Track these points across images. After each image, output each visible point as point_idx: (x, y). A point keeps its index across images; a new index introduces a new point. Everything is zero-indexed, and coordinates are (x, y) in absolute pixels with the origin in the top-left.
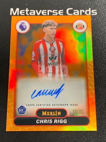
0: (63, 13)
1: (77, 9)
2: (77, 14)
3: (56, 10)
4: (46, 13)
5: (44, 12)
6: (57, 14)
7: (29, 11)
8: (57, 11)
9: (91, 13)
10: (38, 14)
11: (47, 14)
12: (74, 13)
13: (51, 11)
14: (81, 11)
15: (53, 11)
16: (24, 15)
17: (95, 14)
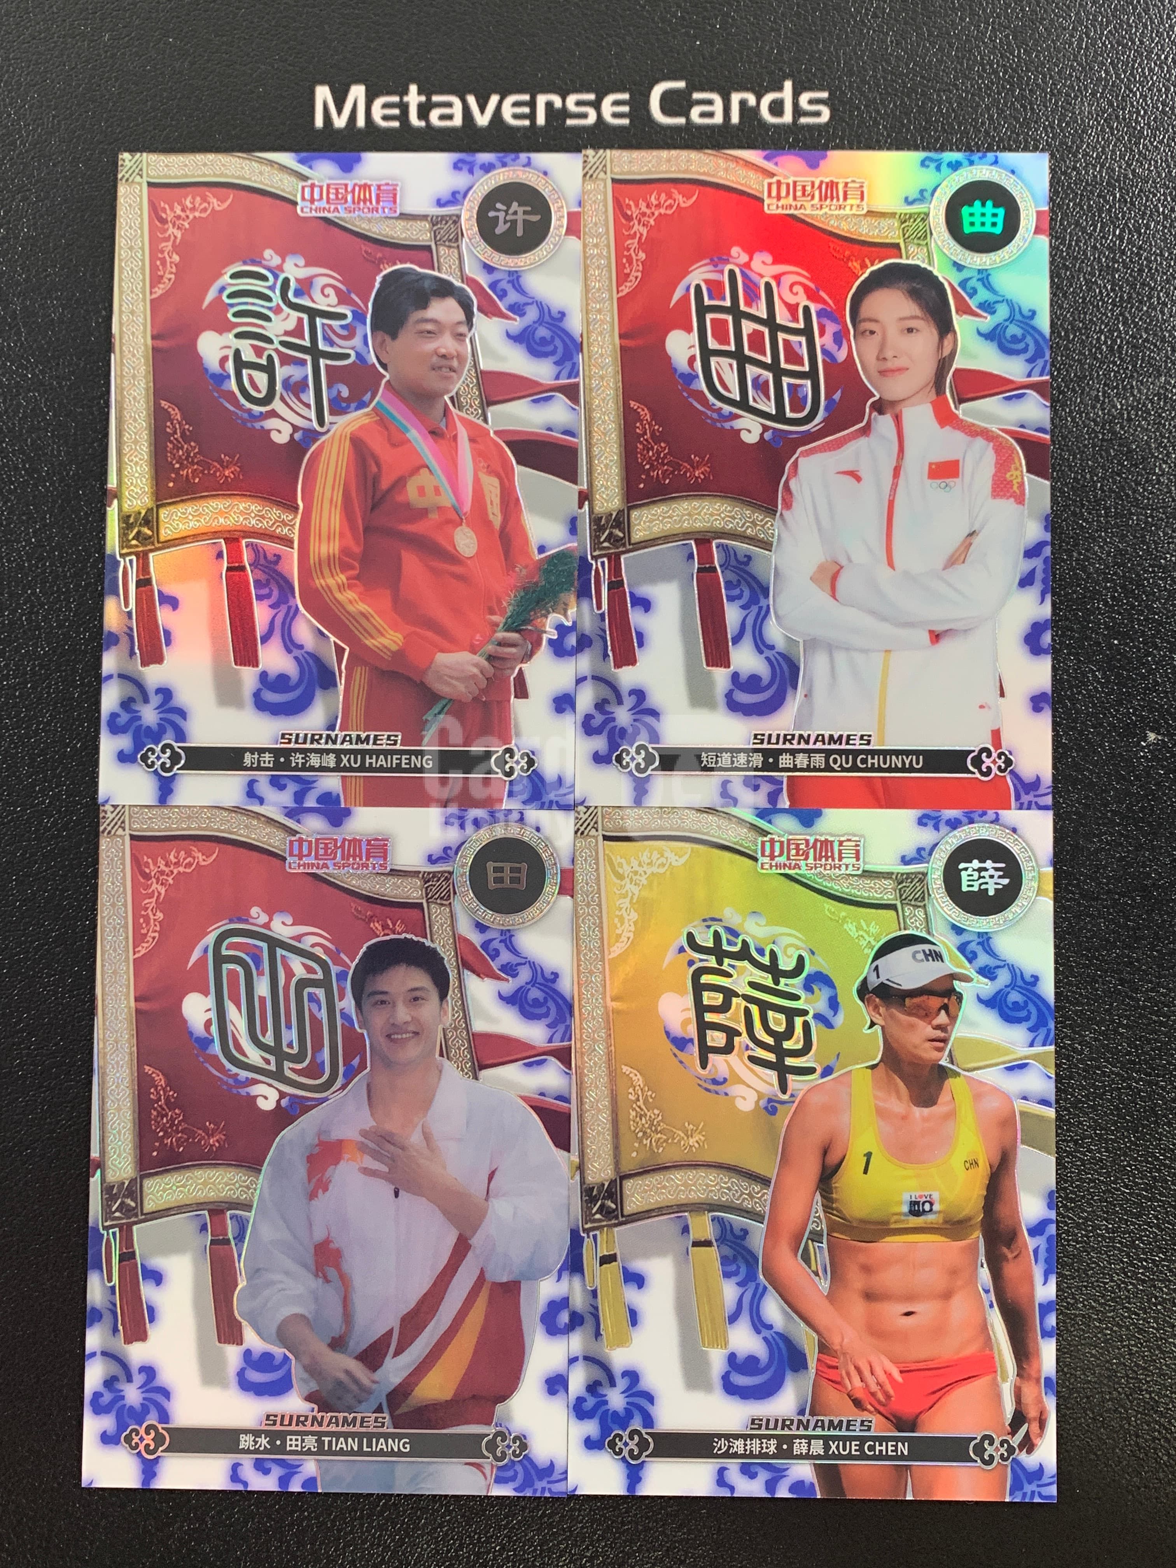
0: (626, 109)
1: (712, 90)
2: (711, 115)
3: (588, 91)
4: (526, 110)
5: (516, 104)
6: (592, 119)
7: (423, 98)
8: (591, 97)
9: (798, 112)
10: (482, 120)
11: (532, 116)
12: (695, 113)
13: (557, 102)
14: (736, 98)
15: (571, 100)
16: (396, 124)
17: (818, 114)
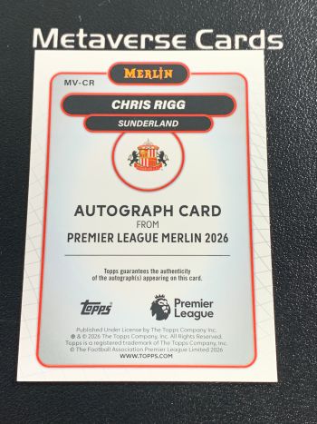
1: (225, 34)
2: (225, 45)
4: (136, 42)
5: (131, 39)
6: (168, 45)
9: (267, 44)
10: (115, 46)
11: (139, 44)
12: (217, 44)
13: (151, 38)
14: (237, 37)
16: (72, 46)
17: (277, 45)
